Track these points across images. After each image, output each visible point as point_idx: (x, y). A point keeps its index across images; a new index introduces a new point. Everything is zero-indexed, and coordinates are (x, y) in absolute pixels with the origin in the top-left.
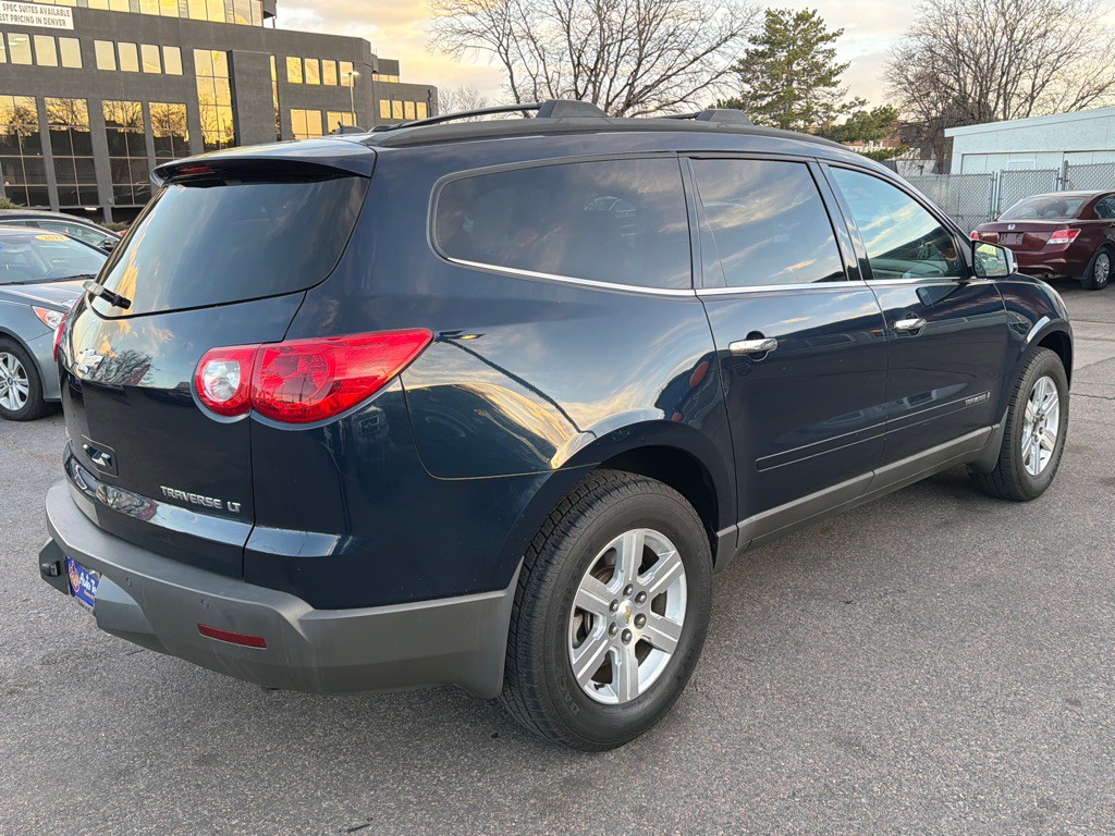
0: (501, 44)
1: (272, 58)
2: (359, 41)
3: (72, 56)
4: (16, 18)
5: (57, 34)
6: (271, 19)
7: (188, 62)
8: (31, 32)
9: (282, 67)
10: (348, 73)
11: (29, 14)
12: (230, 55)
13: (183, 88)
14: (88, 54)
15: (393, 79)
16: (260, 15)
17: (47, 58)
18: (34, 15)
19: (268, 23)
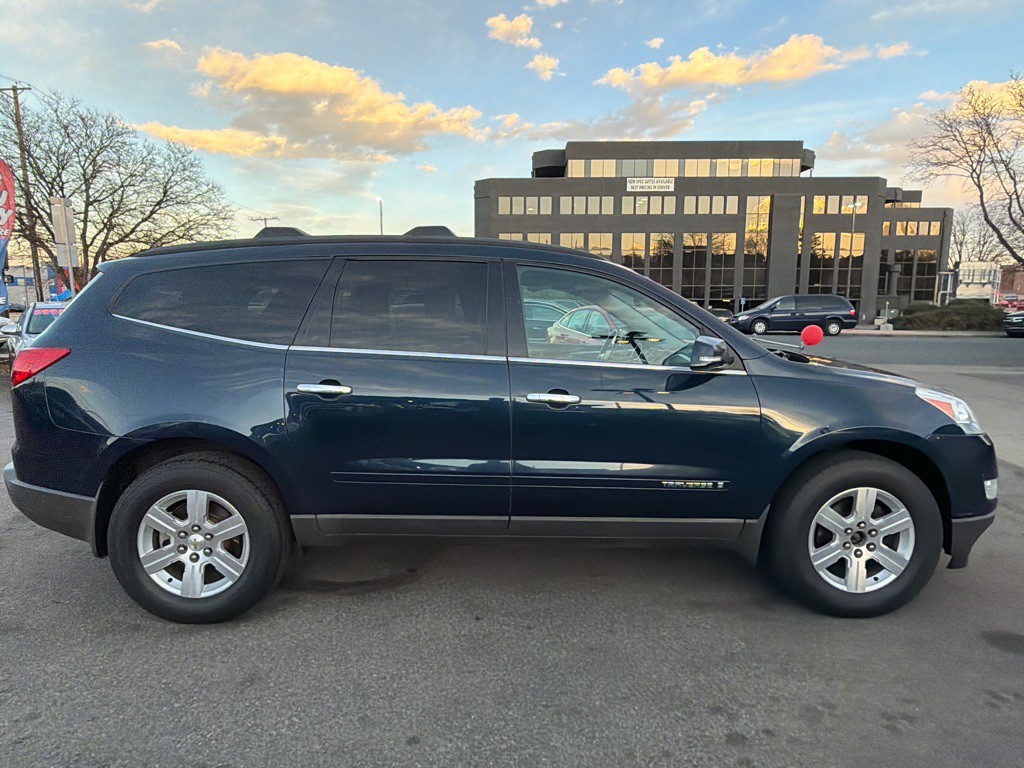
0: (974, 171)
1: (803, 198)
2: (877, 180)
3: (670, 208)
4: (642, 187)
5: (663, 195)
6: (809, 171)
7: (742, 205)
8: (649, 194)
9: (809, 204)
10: (860, 205)
11: (649, 184)
12: (772, 198)
13: (736, 223)
14: (680, 205)
15: (915, 205)
16: (799, 168)
17: (655, 210)
18: (653, 185)
19: (806, 174)
